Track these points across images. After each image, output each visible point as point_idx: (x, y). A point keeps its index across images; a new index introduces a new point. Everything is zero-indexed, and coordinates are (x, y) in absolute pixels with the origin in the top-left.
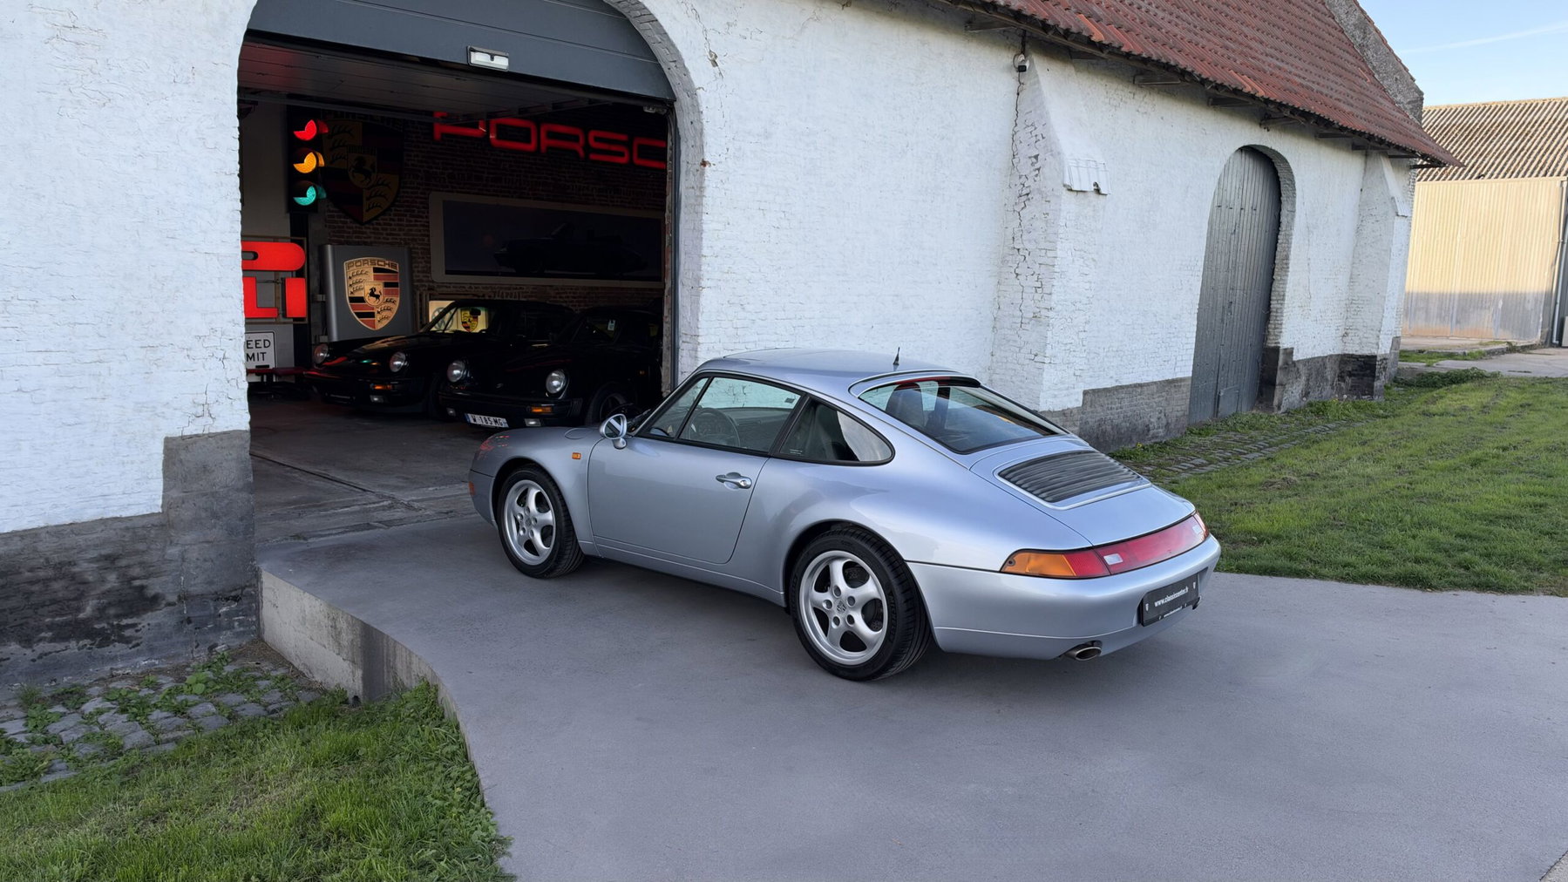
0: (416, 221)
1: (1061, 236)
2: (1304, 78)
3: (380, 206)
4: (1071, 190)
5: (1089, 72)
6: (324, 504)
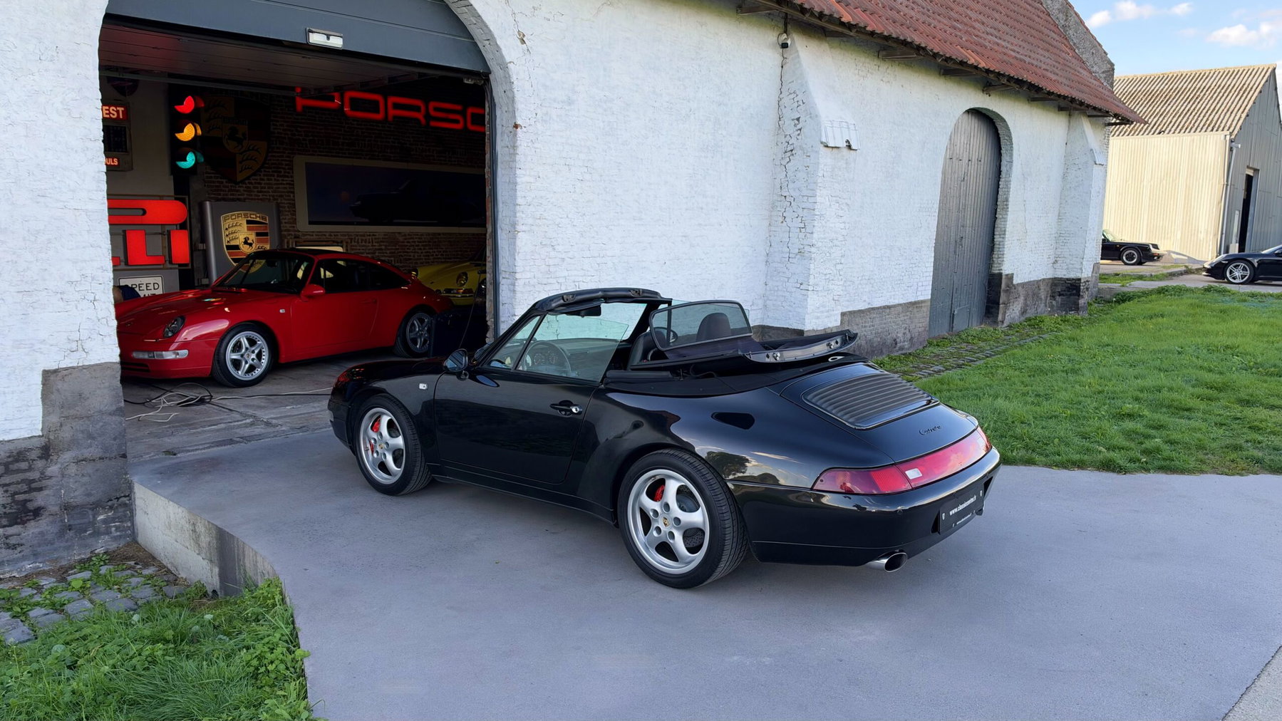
0: (283, 180)
1: (820, 185)
2: (1018, 53)
3: (251, 168)
4: (827, 146)
5: (841, 49)
6: (195, 423)
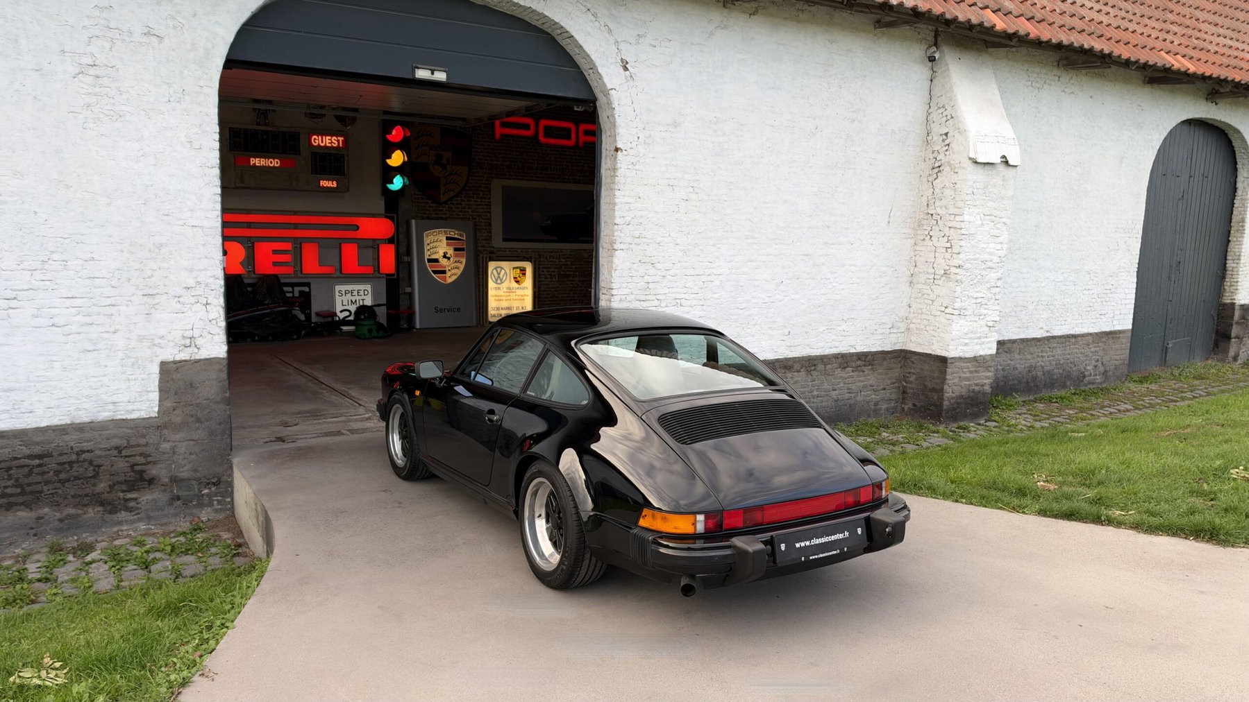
0: (481, 201)
1: (968, 203)
3: (453, 190)
4: (976, 163)
5: (1009, 59)
6: (323, 415)
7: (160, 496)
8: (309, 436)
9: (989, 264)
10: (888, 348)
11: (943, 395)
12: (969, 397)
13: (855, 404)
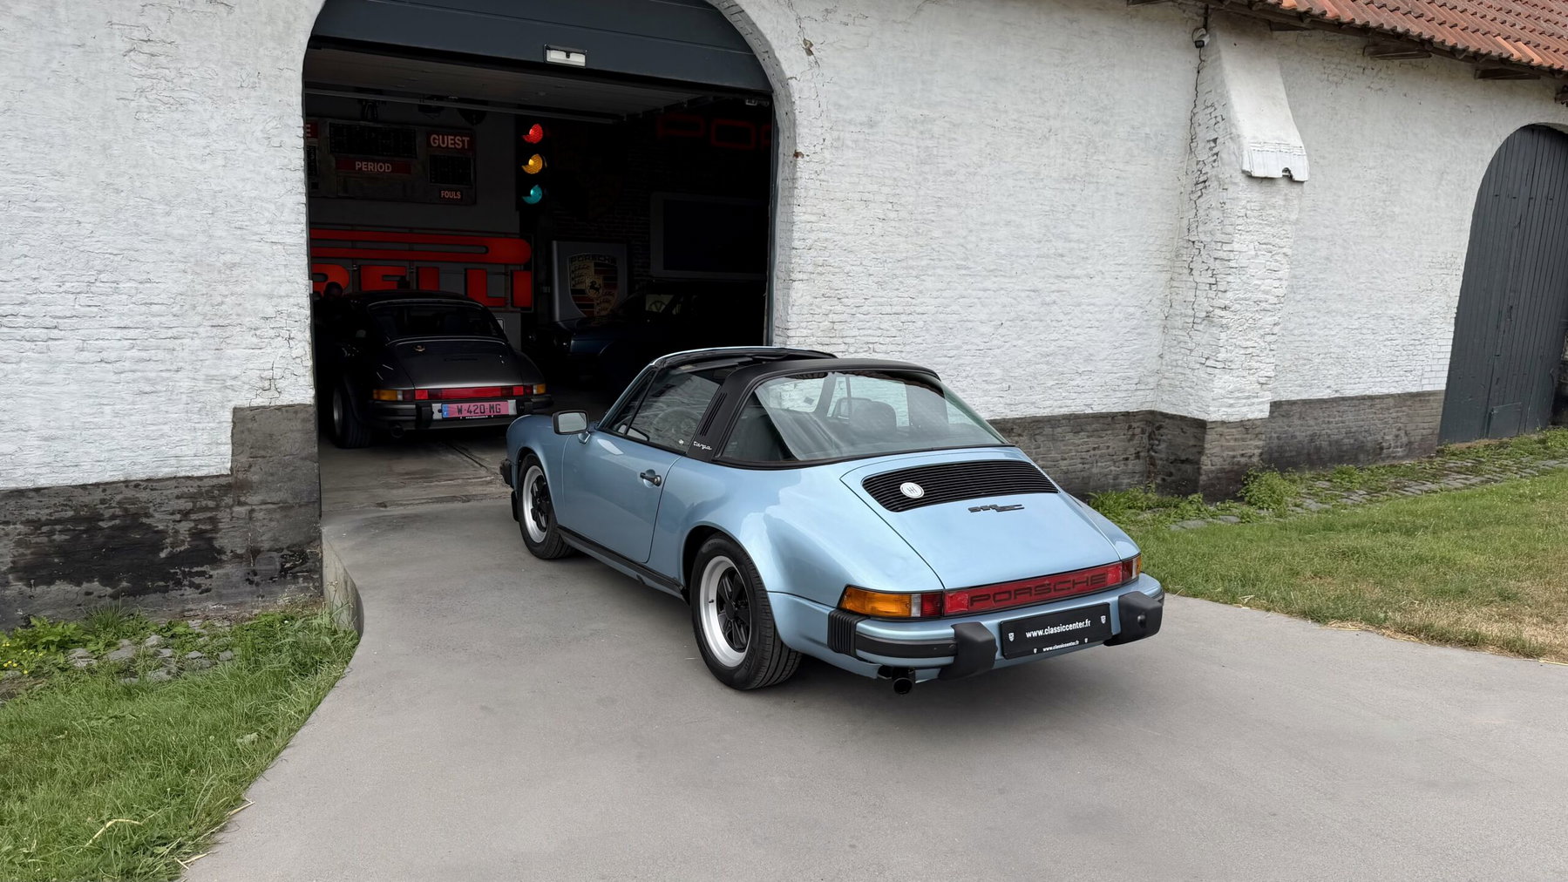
0: (638, 219)
1: (1240, 227)
5: (1299, 46)
6: (435, 477)
7: (234, 571)
8: (418, 502)
9: (1264, 305)
10: (1133, 408)
11: (1199, 468)
12: (1231, 471)
13: (1089, 478)
